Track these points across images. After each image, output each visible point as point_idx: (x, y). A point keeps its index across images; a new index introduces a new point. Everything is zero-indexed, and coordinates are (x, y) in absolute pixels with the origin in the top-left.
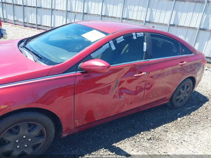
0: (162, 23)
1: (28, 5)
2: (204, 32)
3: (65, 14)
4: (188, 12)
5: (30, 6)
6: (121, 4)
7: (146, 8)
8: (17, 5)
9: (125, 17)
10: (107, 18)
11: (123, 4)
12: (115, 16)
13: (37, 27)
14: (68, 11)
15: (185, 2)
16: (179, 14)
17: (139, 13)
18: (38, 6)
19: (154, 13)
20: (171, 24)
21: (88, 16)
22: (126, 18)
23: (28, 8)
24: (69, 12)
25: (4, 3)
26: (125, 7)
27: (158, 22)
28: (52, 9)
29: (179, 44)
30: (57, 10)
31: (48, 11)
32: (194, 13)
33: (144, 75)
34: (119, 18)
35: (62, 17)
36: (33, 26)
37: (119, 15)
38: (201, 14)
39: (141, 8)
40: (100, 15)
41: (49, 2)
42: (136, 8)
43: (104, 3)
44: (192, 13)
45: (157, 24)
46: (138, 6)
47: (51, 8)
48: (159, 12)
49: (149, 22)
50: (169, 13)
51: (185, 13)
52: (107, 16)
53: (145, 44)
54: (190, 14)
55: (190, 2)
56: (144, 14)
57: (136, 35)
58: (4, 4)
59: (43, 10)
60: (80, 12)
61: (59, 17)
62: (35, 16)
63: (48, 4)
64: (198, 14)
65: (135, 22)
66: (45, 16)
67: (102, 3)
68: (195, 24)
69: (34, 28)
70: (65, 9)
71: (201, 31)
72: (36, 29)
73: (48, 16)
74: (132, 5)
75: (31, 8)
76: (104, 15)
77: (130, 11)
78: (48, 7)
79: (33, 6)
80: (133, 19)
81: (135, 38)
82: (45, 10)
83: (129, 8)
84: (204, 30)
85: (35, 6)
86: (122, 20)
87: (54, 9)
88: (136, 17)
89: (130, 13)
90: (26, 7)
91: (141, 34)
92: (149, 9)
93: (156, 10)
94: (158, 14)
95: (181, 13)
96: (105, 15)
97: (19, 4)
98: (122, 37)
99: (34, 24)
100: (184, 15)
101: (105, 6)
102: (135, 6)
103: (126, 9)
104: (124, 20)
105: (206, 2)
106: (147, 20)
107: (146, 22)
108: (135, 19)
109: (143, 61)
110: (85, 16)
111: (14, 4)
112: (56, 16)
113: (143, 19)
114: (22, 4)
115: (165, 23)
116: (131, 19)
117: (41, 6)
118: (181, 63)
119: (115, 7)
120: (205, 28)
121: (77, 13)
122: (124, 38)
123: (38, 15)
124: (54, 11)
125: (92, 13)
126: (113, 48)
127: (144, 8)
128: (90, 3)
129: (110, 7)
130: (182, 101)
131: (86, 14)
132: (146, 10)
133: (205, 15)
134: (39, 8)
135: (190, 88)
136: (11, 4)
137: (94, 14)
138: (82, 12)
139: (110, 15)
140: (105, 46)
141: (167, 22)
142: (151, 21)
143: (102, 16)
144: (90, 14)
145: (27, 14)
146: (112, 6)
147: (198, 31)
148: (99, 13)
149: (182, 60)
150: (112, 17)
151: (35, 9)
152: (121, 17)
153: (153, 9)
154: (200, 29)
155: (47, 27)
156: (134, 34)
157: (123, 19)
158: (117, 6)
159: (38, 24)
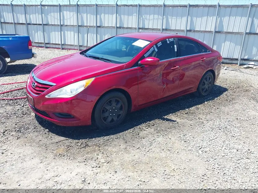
0: (179, 29)
1: (33, 23)
2: (220, 34)
3: (76, 29)
4: (202, 16)
5: (34, 23)
6: (136, 14)
7: (161, 16)
8: (19, 24)
9: (141, 27)
10: (123, 30)
11: (138, 14)
12: (131, 27)
13: (45, 45)
14: (79, 26)
15: (198, 7)
16: (194, 19)
17: (155, 21)
18: (44, 23)
19: (170, 20)
20: (187, 29)
21: (102, 28)
22: (143, 28)
23: (32, 26)
24: (81, 26)
25: (4, 23)
26: (140, 16)
27: (174, 29)
28: (61, 25)
29: (199, 44)
30: (67, 25)
31: (56, 27)
32: (208, 17)
33: (178, 68)
34: (136, 29)
35: (72, 33)
36: (40, 45)
37: (135, 25)
38: (215, 18)
39: (156, 16)
40: (115, 27)
41: (57, 18)
42: (152, 17)
43: (117, 15)
44: (206, 17)
45: (174, 31)
46: (153, 15)
47: (59, 24)
48: (175, 19)
49: (166, 30)
50: (184, 19)
51: (200, 18)
52: (122, 27)
53: (175, 46)
54: (205, 18)
55: (204, 7)
56: (160, 22)
57: (169, 40)
58: (4, 25)
59: (50, 27)
60: (93, 25)
61: (69, 32)
62: (42, 34)
63: (56, 20)
64: (212, 17)
65: (152, 31)
66: (53, 33)
67: (115, 14)
68: (210, 27)
69: (41, 47)
70: (75, 24)
71: (217, 34)
72: (44, 48)
73: (57, 33)
74: (147, 14)
75: (36, 25)
76: (119, 26)
77: (145, 20)
78: (56, 24)
79: (38, 23)
80: (149, 28)
81: (168, 42)
82: (53, 27)
83: (144, 17)
84: (219, 32)
85: (41, 23)
86: (138, 30)
87: (63, 25)
88: (152, 26)
89: (146, 22)
90: (30, 25)
91: (172, 40)
92: (164, 17)
93: (171, 17)
94: (174, 21)
95: (196, 18)
96: (121, 26)
97: (21, 22)
98: (161, 42)
99: (41, 43)
100: (199, 19)
101: (119, 17)
102: (150, 15)
103: (141, 18)
104: (141, 30)
105: (218, 6)
106: (164, 28)
107: (163, 30)
108: (152, 28)
109: (175, 58)
110: (99, 29)
111: (15, 23)
112: (66, 32)
113: (160, 27)
114: (24, 22)
115: (182, 29)
116: (148, 28)
117: (47, 23)
118: (202, 59)
119: (130, 17)
120: (220, 30)
121: (90, 26)
122: (162, 43)
123: (45, 33)
124: (63, 28)
125: (106, 25)
126: (156, 50)
127: (159, 16)
128: (102, 15)
129: (125, 18)
130: (206, 90)
131: (99, 27)
132: (162, 18)
133: (218, 18)
134: (45, 25)
135: (212, 80)
136: (12, 23)
137: (108, 27)
138: (95, 25)
139: (125, 26)
140: (151, 49)
141: (183, 28)
142: (168, 28)
143: (117, 27)
144: (103, 27)
145: (32, 33)
146: (126, 17)
147: (214, 34)
148: (114, 25)
149: (202, 57)
150: (127, 28)
151: (41, 27)
152: (137, 27)
153: (168, 16)
154: (216, 32)
155: (56, 44)
156: (167, 39)
157: (140, 28)
158: (131, 16)
159: (46, 42)
